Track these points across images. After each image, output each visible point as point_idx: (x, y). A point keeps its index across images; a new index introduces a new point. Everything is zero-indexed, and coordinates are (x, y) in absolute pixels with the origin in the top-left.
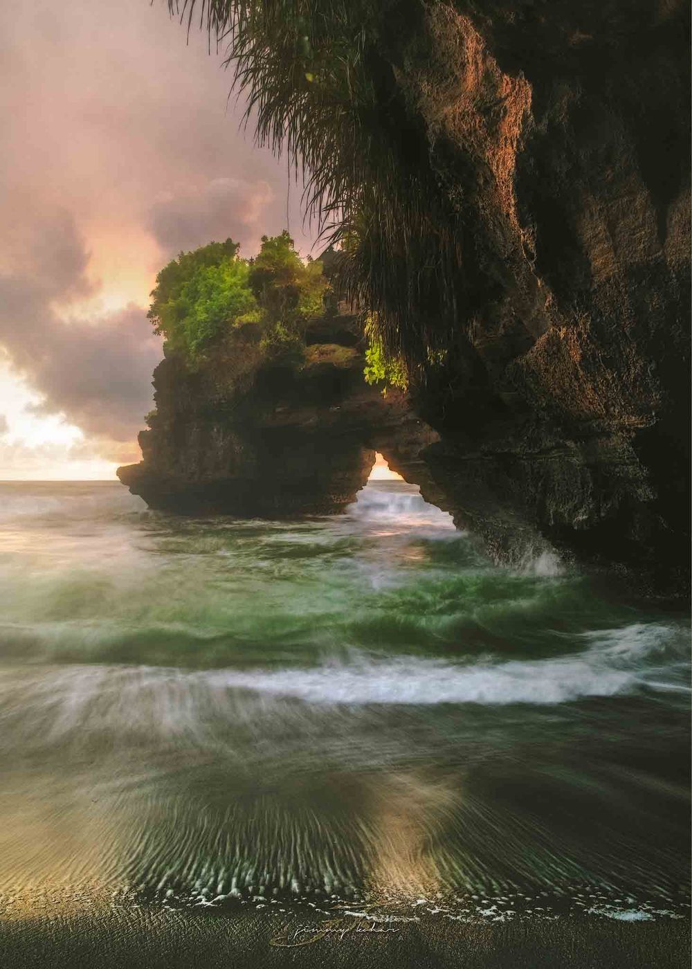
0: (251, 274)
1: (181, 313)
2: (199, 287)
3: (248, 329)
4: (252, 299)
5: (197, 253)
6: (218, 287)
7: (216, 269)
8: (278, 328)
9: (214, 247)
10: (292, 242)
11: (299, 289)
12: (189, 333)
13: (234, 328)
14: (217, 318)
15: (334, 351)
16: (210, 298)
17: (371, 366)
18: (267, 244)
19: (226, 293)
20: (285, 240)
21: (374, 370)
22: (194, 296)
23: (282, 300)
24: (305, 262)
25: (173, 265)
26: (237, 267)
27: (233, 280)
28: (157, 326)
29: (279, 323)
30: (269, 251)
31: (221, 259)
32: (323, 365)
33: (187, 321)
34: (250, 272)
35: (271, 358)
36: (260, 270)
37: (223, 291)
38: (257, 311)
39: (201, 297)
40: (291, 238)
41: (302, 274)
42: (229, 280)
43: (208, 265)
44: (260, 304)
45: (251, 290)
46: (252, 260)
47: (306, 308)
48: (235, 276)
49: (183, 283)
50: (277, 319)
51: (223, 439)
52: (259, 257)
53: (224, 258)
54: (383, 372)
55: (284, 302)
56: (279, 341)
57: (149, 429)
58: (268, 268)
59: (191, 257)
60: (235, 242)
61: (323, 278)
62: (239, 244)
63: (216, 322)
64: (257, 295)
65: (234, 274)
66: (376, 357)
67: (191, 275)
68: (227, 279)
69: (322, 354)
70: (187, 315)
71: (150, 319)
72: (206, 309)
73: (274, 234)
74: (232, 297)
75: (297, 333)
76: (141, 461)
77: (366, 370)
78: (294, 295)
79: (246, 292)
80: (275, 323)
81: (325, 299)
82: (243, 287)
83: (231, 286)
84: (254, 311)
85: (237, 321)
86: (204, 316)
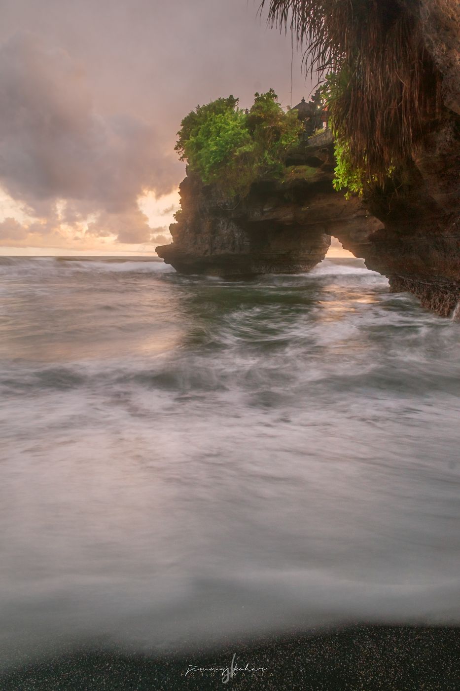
0: (247, 120)
1: (199, 146)
2: (211, 128)
3: (245, 157)
4: (248, 136)
5: (209, 106)
6: (224, 128)
7: (222, 116)
8: (266, 155)
9: (220, 102)
10: (276, 96)
11: (281, 128)
12: (204, 159)
13: (236, 155)
14: (223, 149)
15: (305, 170)
16: (219, 137)
17: (338, 178)
18: (259, 99)
19: (230, 132)
20: (271, 95)
21: (340, 181)
22: (208, 134)
23: (269, 137)
24: (286, 111)
25: (192, 114)
26: (237, 114)
27: (235, 123)
28: (182, 155)
29: (266, 152)
30: (260, 103)
31: (226, 109)
32: (297, 179)
33: (202, 152)
34: (246, 118)
35: (261, 175)
36: (253, 116)
37: (227, 131)
38: (251, 144)
39: (213, 135)
40: (275, 94)
41: (283, 118)
42: (232, 123)
43: (217, 114)
44: (253, 139)
45: (247, 130)
46: (247, 109)
47: (286, 141)
48: (236, 120)
49: (199, 126)
50: (265, 148)
51: (227, 229)
52: (253, 108)
53: (228, 109)
54: (346, 182)
55: (271, 138)
56: (267, 164)
57: (176, 222)
58: (259, 115)
59: (205, 108)
60: (235, 98)
61: (298, 121)
62: (238, 99)
63: (223, 151)
64: (251, 134)
65: (235, 119)
66: (341, 172)
67: (205, 121)
68: (231, 122)
69: (297, 172)
70: (203, 148)
71: (176, 151)
72: (216, 142)
73: (263, 92)
74: (234, 135)
75: (279, 159)
76: (172, 243)
77: (334, 181)
78: (277, 133)
79: (243, 131)
80: (264, 152)
81: (299, 135)
82: (242, 128)
83: (233, 128)
84: (249, 144)
85: (238, 150)
86: (214, 148)
